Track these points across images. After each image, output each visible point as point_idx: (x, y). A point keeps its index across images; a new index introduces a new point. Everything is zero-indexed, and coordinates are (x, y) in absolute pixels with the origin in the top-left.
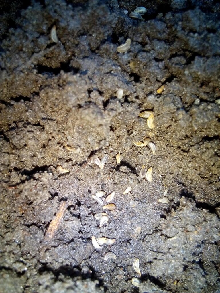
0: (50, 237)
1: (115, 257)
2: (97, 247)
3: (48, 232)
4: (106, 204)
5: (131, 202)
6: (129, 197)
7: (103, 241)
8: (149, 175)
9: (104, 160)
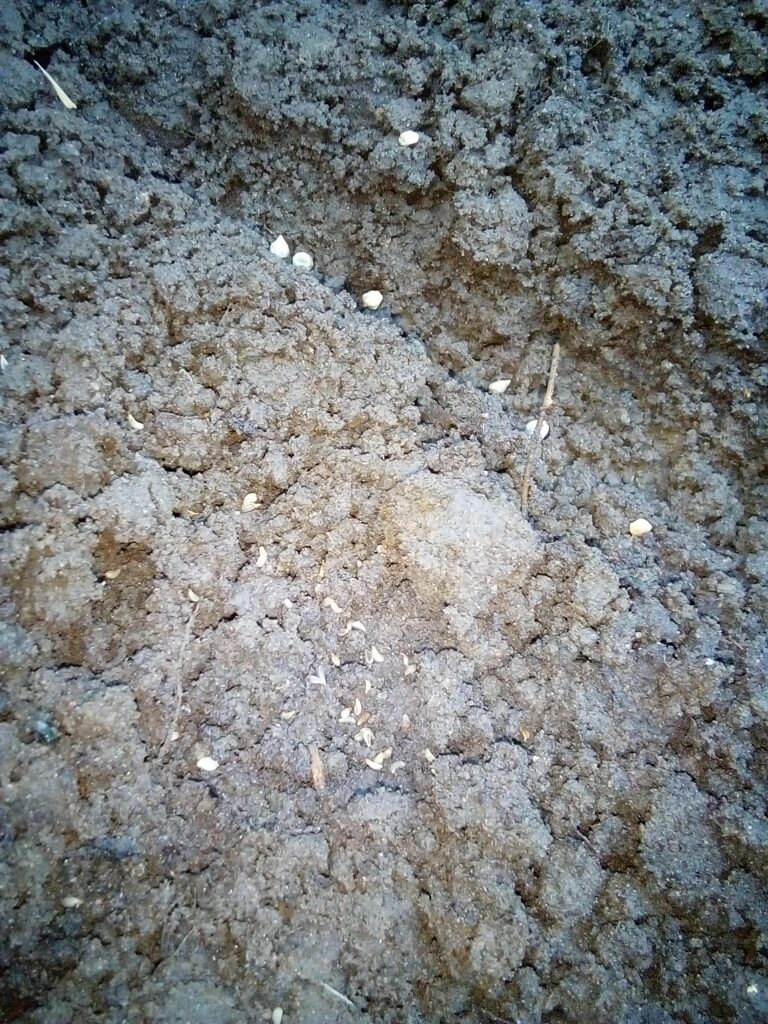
0: (322, 787)
1: (403, 764)
2: (379, 767)
3: (316, 784)
4: (357, 718)
5: (380, 696)
6: (373, 693)
7: (380, 758)
8: (376, 655)
9: (321, 674)
